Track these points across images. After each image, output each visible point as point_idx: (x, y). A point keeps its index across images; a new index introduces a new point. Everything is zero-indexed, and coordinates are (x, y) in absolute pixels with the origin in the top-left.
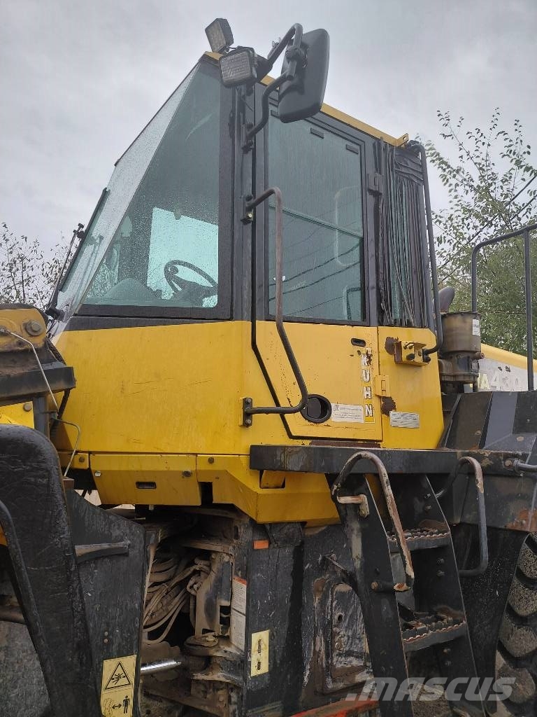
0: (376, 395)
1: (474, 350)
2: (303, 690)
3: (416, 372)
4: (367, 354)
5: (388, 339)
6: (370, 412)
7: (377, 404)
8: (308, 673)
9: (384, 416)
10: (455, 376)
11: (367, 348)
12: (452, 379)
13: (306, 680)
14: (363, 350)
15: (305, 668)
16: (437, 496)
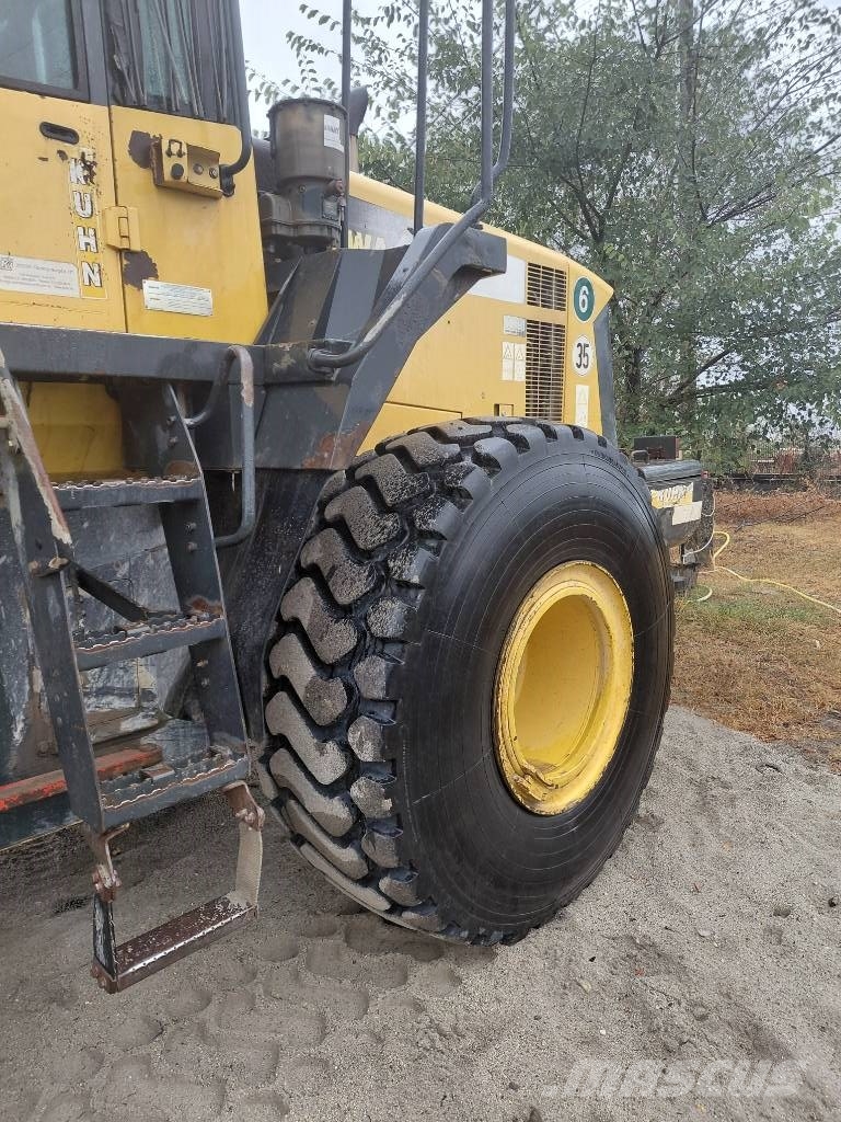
0: (109, 246)
1: (328, 176)
2: (15, 752)
3: (205, 208)
4: (83, 159)
5: (136, 135)
6: (96, 278)
7: (112, 266)
8: (20, 726)
9: (129, 288)
10: (296, 226)
11: (84, 147)
12: (291, 233)
13: (17, 736)
14: (73, 151)
15: (13, 718)
16: (187, 421)
